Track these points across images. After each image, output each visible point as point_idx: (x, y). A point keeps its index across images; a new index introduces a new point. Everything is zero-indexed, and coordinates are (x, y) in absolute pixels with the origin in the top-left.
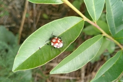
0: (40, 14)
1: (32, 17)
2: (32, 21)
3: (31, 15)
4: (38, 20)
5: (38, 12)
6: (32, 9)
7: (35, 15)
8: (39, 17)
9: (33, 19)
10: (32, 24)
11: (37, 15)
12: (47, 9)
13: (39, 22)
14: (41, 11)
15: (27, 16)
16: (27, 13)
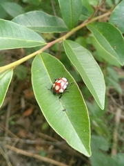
0: (41, 134)
1: (46, 146)
2: (51, 147)
3: (42, 149)
4: (50, 138)
5: (38, 137)
6: (34, 146)
7: (43, 142)
8: (46, 136)
9: (49, 146)
10: (56, 147)
11: (43, 138)
12: (35, 123)
13: (53, 136)
14: (36, 132)
15: (44, 154)
16: (39, 154)
